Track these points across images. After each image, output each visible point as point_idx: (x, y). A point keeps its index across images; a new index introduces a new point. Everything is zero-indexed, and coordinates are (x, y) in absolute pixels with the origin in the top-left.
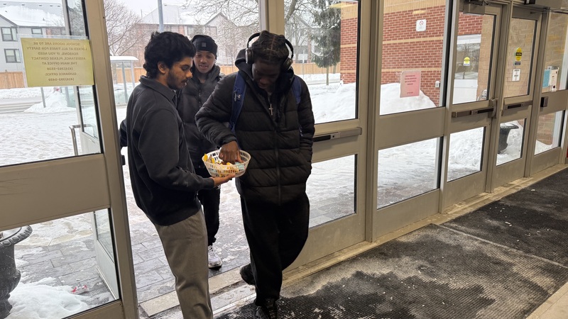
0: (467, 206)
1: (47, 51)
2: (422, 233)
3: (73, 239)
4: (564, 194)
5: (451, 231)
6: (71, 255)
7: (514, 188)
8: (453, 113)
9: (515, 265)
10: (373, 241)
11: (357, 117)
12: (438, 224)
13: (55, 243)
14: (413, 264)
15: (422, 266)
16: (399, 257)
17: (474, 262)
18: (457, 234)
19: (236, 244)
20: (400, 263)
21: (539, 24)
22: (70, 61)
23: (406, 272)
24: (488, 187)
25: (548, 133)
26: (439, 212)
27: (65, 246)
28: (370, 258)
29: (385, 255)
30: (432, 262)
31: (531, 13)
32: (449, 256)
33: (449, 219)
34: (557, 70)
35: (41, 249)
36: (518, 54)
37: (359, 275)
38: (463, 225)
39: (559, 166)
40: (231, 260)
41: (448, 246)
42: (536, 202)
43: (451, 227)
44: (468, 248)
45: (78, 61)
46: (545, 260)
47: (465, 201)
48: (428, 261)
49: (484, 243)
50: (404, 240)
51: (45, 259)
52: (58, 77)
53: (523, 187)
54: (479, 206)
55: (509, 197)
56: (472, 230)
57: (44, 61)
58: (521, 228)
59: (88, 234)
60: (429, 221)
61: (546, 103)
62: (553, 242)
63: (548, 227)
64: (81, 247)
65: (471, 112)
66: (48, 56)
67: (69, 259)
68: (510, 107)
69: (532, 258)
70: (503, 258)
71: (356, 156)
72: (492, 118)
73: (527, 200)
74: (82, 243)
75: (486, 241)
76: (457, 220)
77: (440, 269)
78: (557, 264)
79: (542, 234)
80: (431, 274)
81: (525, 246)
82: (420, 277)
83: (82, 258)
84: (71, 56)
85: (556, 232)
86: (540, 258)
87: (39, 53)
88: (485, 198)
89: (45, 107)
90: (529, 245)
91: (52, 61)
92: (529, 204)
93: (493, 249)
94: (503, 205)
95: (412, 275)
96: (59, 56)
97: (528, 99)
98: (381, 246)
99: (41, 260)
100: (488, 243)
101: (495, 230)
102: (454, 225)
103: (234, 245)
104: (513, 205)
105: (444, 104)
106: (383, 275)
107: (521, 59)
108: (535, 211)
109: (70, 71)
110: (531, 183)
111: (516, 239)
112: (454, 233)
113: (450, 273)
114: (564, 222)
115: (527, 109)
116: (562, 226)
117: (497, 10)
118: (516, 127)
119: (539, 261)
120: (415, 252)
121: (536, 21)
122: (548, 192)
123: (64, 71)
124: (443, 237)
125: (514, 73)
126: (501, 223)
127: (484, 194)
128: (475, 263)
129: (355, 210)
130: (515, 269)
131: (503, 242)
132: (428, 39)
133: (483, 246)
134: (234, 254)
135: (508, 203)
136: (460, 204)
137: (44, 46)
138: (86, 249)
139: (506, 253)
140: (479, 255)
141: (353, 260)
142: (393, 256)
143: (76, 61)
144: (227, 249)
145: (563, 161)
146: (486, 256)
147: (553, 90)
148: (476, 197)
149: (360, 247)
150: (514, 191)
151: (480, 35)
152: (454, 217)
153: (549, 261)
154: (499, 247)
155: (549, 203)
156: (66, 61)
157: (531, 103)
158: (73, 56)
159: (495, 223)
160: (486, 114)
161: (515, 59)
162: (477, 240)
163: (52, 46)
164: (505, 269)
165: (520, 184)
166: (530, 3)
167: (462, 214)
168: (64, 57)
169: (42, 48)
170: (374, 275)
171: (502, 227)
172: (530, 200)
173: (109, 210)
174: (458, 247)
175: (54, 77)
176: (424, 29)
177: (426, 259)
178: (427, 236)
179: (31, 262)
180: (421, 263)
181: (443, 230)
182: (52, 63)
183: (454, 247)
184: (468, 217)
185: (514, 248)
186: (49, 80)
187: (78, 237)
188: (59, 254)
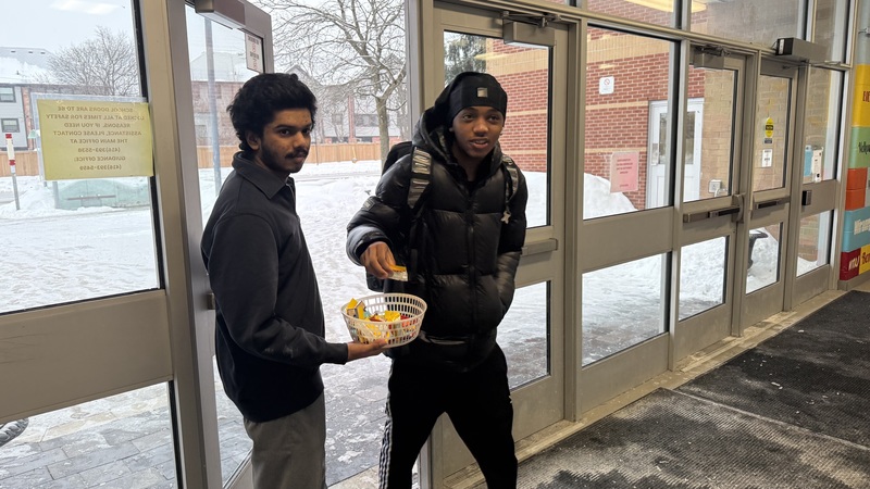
0: (709, 358)
1: (80, 121)
2: (650, 404)
3: (81, 428)
4: (848, 336)
5: (692, 399)
6: (81, 457)
7: (771, 328)
8: (684, 216)
9: (802, 452)
10: (578, 418)
11: (549, 223)
12: (671, 388)
13: (52, 437)
14: (646, 456)
15: (660, 459)
16: (621, 445)
17: (739, 449)
18: (704, 404)
19: (357, 430)
20: (626, 455)
21: (794, 83)
22: (116, 137)
23: (637, 470)
24: (734, 328)
25: (810, 244)
26: (669, 369)
27: (70, 442)
28: (578, 447)
29: (600, 442)
30: (674, 451)
31: (784, 68)
32: (699, 440)
33: (686, 380)
34: (820, 151)
35: (28, 447)
36: (769, 127)
37: (564, 477)
38: (709, 390)
39: (829, 293)
40: (352, 458)
41: (694, 424)
42: (809, 350)
43: (692, 393)
44: (724, 426)
45: (129, 137)
46: (846, 442)
47: (704, 350)
48: (668, 449)
49: (746, 417)
50: (623, 415)
51: (37, 464)
52: (95, 163)
53: (785, 326)
54: (727, 358)
55: (768, 343)
56: (725, 397)
57: (74, 137)
58: (797, 392)
59: (108, 418)
60: (656, 385)
61: (810, 200)
62: (853, 413)
63: (837, 390)
64: (98, 443)
65: (709, 213)
66: (80, 129)
67: (79, 465)
68: (762, 205)
69: (824, 440)
70: (782, 441)
71: (549, 283)
72: (737, 223)
73: (796, 347)
74: (99, 435)
75: (750, 414)
76: (698, 381)
77: (688, 462)
78: (864, 448)
79: (831, 400)
80: (678, 472)
81: (811, 421)
82: (662, 477)
83: (101, 461)
84: (118, 130)
85: (851, 397)
86: (836, 440)
87: (66, 125)
88: (733, 344)
89: (18, 208)
90: (817, 419)
91: (87, 137)
92: (800, 354)
93: (764, 427)
94: (761, 355)
95: (648, 474)
96: (99, 130)
97: (783, 193)
98: (591, 426)
99: (29, 467)
100: (754, 418)
101: (759, 396)
102: (696, 389)
103: (354, 432)
104: (778, 354)
105: (672, 202)
106: (602, 476)
107: (772, 135)
108: (811, 364)
109: (116, 154)
110: (795, 320)
111: (792, 408)
112: (699, 403)
113: (705, 469)
114: (859, 381)
115: (783, 208)
116: (856, 386)
117: (739, 64)
118: (763, 236)
119: (837, 444)
120: (645, 436)
121: (791, 79)
122: (824, 334)
123: (105, 154)
124: (682, 409)
125: (765, 155)
126: (766, 384)
127: (729, 338)
128: (741, 451)
129: (549, 370)
130: (804, 459)
131: (775, 415)
132: (618, 105)
133: (748, 423)
134: (356, 447)
135: (769, 352)
136: (698, 356)
137: (75, 113)
138: (107, 446)
139: (784, 433)
140: (743, 438)
141: (552, 452)
142: (611, 444)
143: (125, 137)
144: (343, 439)
145: (835, 286)
146: (756, 440)
147: (817, 180)
148: (719, 344)
149: (558, 429)
150: (773, 333)
151: (702, 99)
152: (693, 376)
153: (851, 444)
154: (772, 423)
155: (832, 352)
156: (110, 138)
157: (788, 199)
158: (122, 129)
159: (756, 384)
160: (729, 216)
161: (765, 135)
162: (735, 413)
163: (88, 113)
164: (789, 460)
165: (780, 322)
166: (784, 53)
167: (704, 371)
168: (106, 130)
169: (72, 117)
170: (588, 476)
171: (769, 391)
172: (801, 347)
173: (171, 385)
174: (709, 426)
175: (89, 163)
176: (611, 90)
177: (665, 446)
178: (658, 409)
179: (12, 471)
180: (658, 453)
181: (680, 398)
182: (86, 141)
183: (703, 425)
184: (713, 376)
185: (795, 424)
186: (81, 168)
187: (90, 424)
188: (60, 457)
